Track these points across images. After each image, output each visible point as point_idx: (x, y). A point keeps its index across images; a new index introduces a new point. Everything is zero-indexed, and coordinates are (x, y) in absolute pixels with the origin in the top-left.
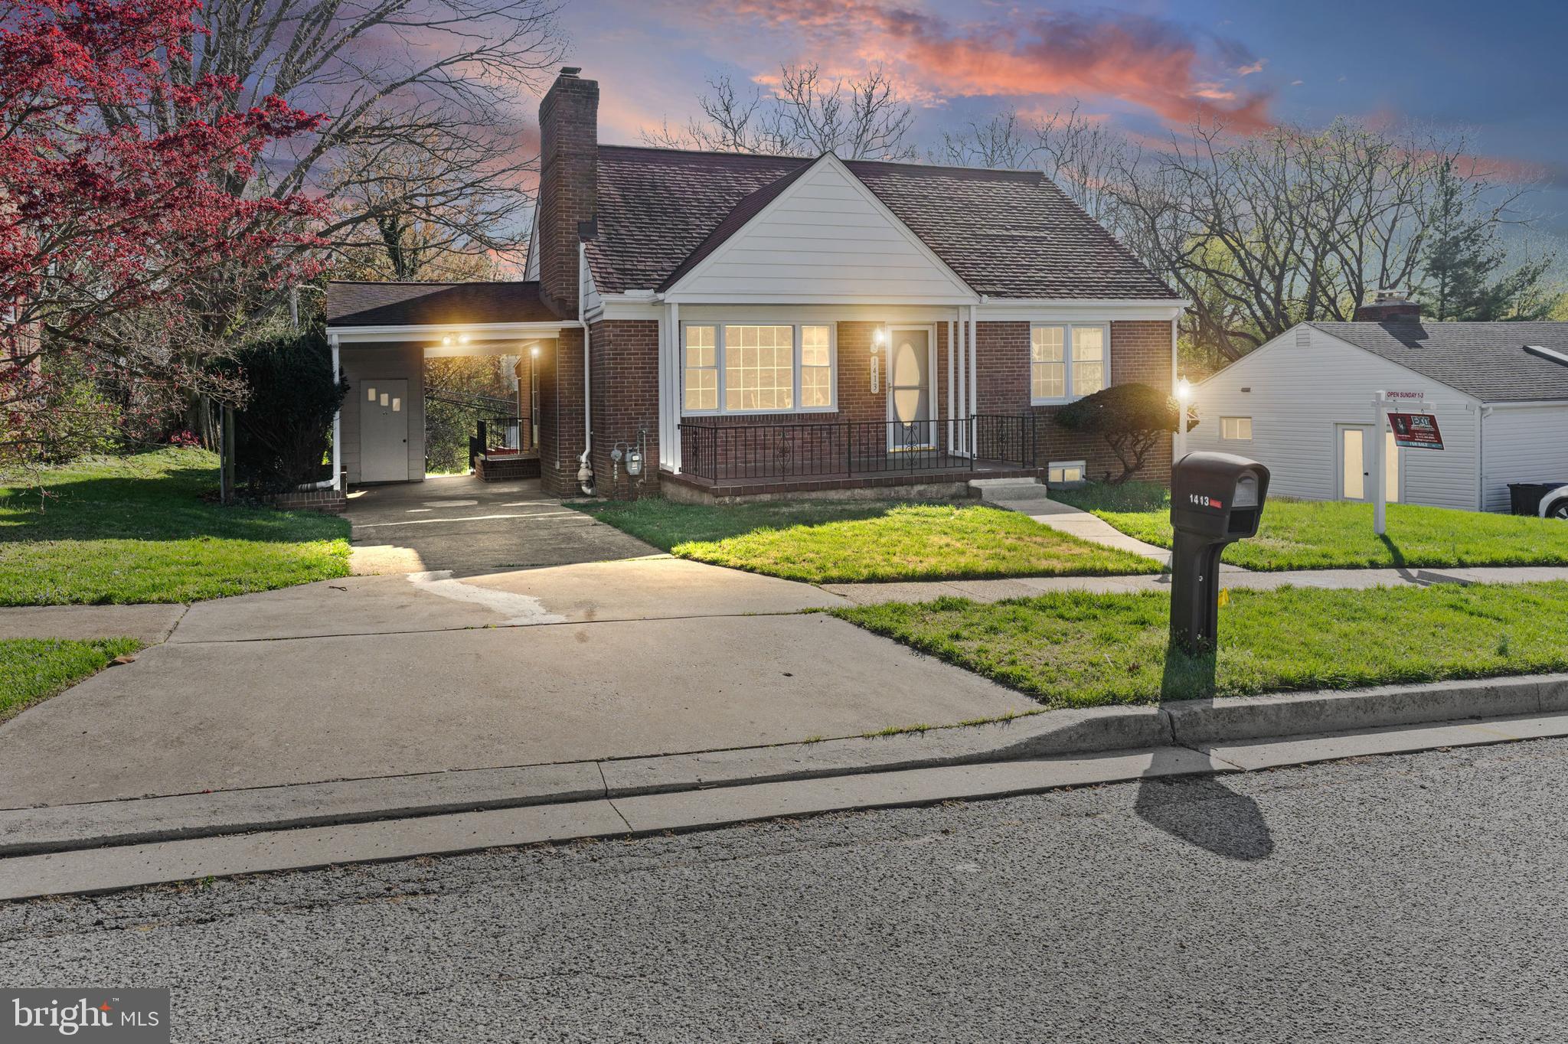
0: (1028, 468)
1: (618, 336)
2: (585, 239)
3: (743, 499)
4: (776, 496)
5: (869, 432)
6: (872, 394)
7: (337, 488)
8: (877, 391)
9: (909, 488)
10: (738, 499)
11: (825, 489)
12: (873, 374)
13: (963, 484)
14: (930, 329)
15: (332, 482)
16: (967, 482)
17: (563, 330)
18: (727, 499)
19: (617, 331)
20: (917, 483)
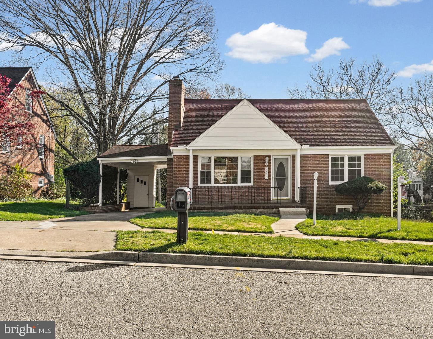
0: (304, 205)
1: (177, 160)
2: (175, 130)
3: (197, 211)
4: (209, 211)
5: (265, 192)
6: (265, 180)
7: (101, 206)
8: (268, 178)
9: (256, 210)
10: (196, 211)
11: (226, 209)
12: (266, 173)
13: (277, 209)
14: (289, 157)
15: (99, 204)
16: (278, 209)
17: (168, 159)
18: (192, 211)
19: (177, 159)
20: (259, 209)
